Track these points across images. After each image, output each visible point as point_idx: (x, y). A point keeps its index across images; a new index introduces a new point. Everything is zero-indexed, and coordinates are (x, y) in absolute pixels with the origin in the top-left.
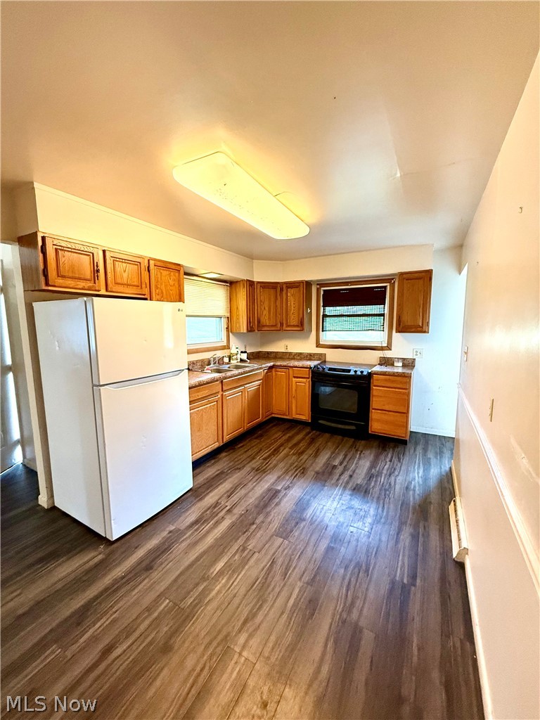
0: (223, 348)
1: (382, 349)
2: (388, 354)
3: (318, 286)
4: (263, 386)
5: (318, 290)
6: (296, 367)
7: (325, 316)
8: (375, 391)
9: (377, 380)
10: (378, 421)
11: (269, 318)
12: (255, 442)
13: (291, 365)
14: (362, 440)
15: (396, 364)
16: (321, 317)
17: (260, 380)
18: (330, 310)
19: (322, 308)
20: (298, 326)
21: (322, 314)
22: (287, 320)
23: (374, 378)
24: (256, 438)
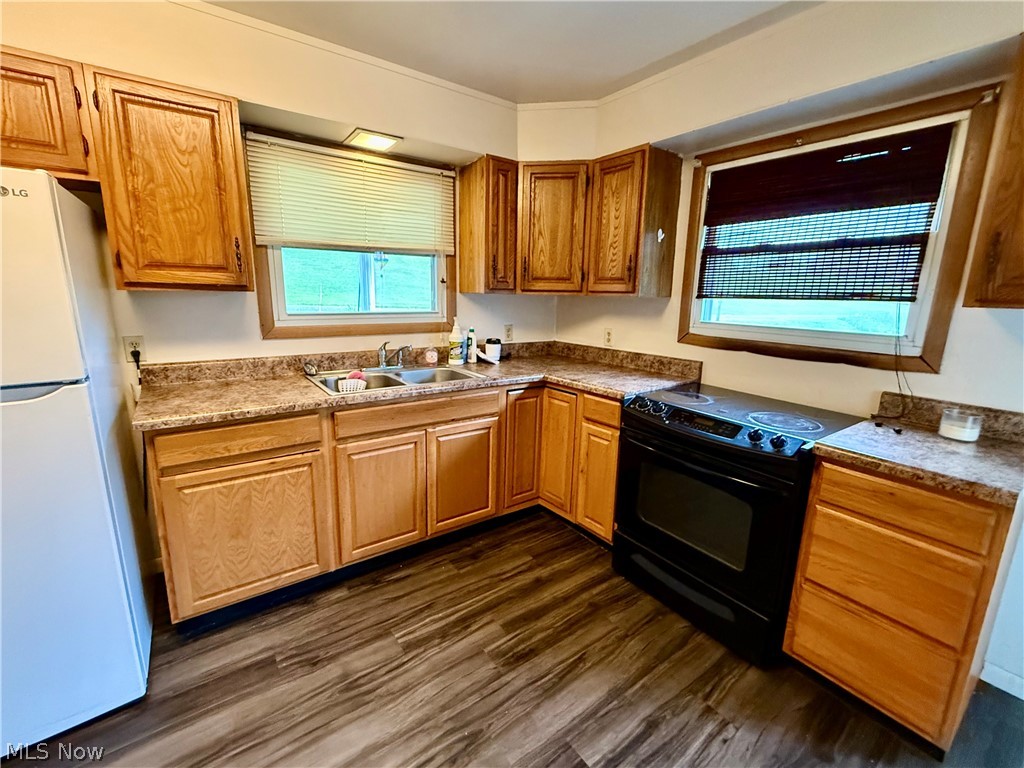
0: (437, 328)
1: (897, 364)
2: (919, 385)
3: (699, 164)
4: (499, 432)
5: (698, 174)
6: (590, 393)
7: (710, 251)
8: (825, 520)
9: (836, 484)
10: (820, 627)
11: (552, 258)
12: (446, 570)
13: (580, 385)
14: (752, 663)
15: (947, 428)
16: (699, 255)
17: (492, 415)
18: (729, 235)
19: (704, 230)
20: (620, 280)
21: (701, 246)
22: (597, 263)
23: (826, 475)
24: (453, 561)
